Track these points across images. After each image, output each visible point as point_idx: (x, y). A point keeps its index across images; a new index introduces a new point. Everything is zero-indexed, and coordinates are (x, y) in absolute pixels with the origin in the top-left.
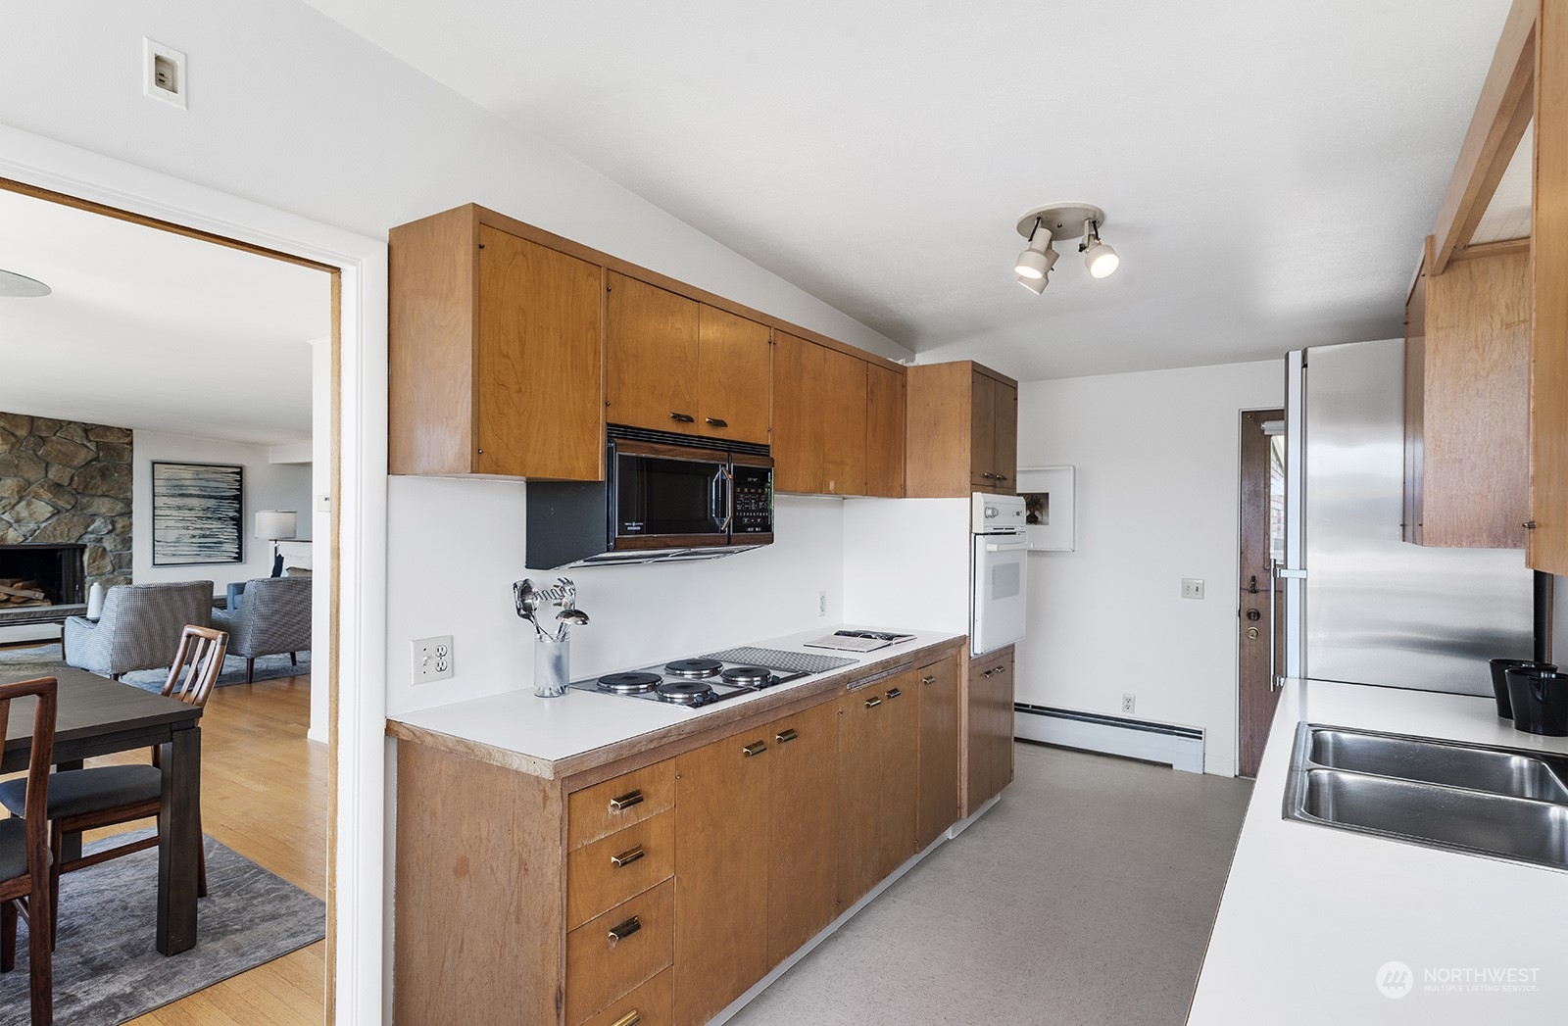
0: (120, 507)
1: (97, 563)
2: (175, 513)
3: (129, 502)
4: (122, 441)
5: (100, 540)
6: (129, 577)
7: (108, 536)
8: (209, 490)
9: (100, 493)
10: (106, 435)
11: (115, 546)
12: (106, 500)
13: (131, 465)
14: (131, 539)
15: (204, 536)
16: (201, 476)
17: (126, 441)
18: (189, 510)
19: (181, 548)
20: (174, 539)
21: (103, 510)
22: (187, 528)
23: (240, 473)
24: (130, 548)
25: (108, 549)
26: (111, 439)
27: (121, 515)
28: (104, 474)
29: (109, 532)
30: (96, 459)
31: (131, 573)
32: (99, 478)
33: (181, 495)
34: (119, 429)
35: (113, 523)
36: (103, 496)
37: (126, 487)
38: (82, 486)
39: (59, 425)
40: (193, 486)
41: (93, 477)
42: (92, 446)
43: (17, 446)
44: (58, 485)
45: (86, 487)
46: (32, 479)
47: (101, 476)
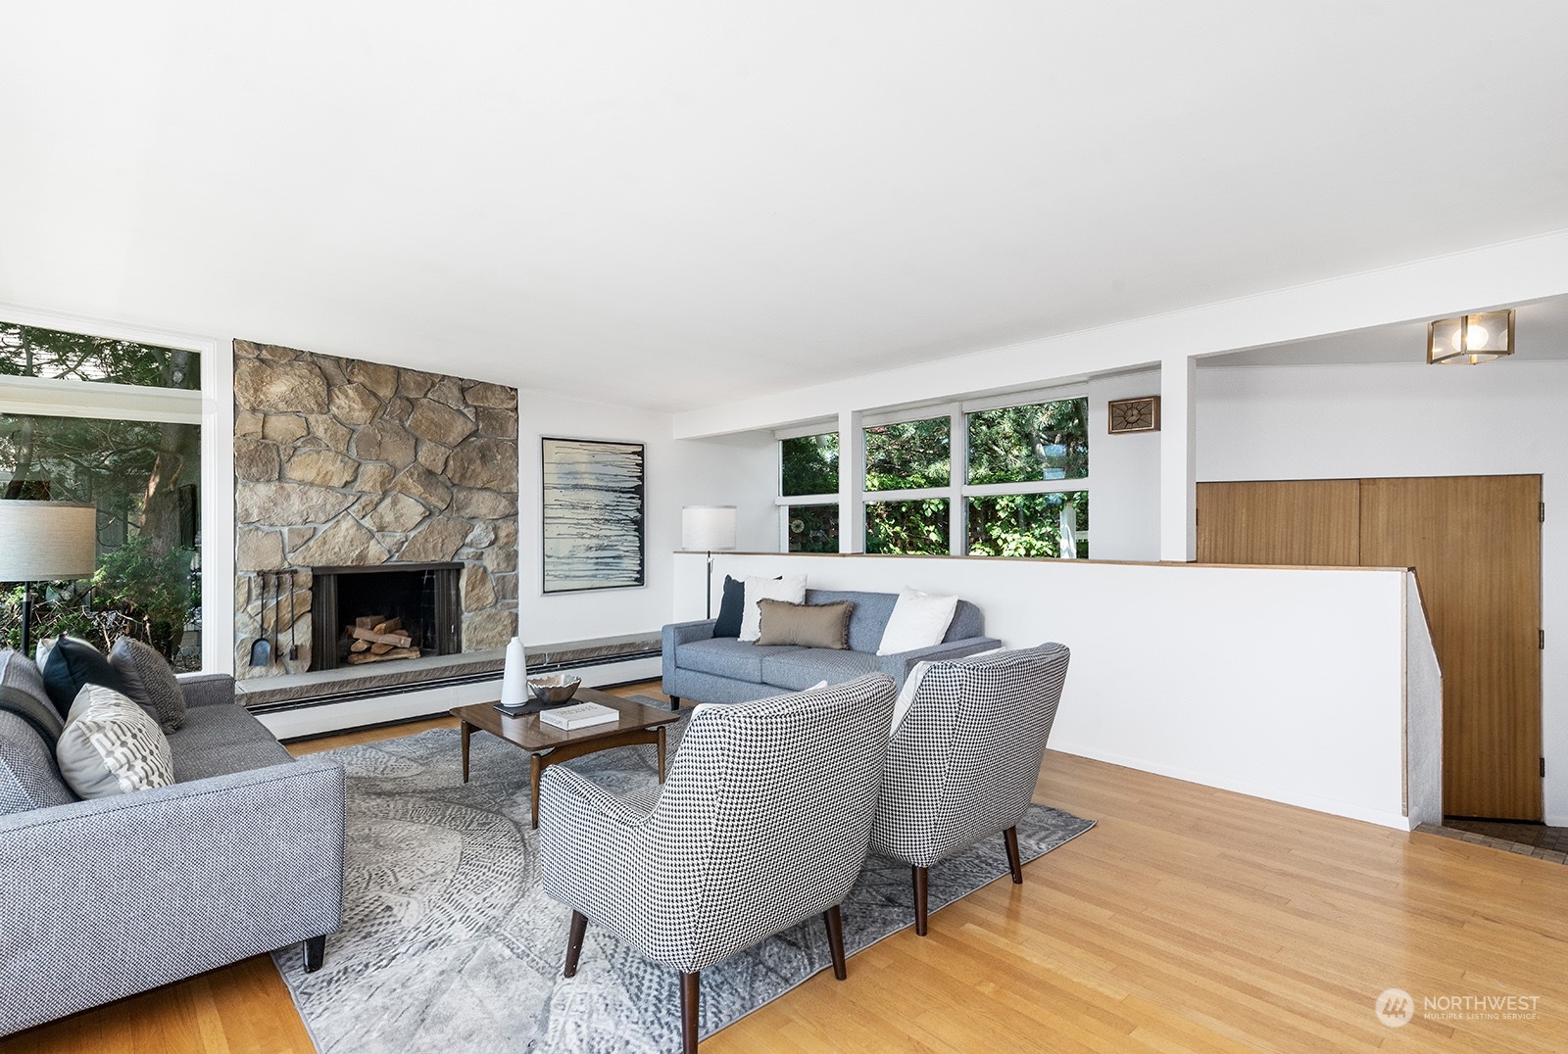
0: (503, 505)
1: (476, 591)
2: (567, 513)
3: (513, 498)
4: (505, 406)
5: (479, 556)
6: (514, 610)
7: (489, 549)
8: (607, 478)
9: (480, 485)
10: (487, 398)
11: (498, 565)
12: (487, 494)
13: (516, 442)
14: (516, 552)
15: (600, 548)
16: (597, 458)
17: (510, 406)
18: (584, 508)
19: (575, 567)
20: (566, 553)
21: (484, 511)
22: (581, 536)
23: (641, 454)
24: (515, 568)
25: (490, 569)
26: (493, 403)
27: (505, 517)
28: (485, 456)
29: (492, 544)
30: (475, 433)
31: (516, 606)
32: (478, 462)
33: (575, 487)
34: (502, 387)
35: (495, 529)
36: (484, 489)
37: (510, 475)
38: (458, 475)
39: (430, 381)
40: (589, 473)
41: (471, 461)
42: (470, 413)
43: (380, 413)
44: (430, 473)
45: (463, 476)
46: (398, 464)
47: (481, 458)
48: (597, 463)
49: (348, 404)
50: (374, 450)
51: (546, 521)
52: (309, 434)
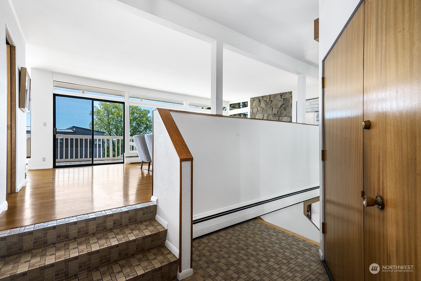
0: (289, 119)
3: (291, 118)
4: (289, 96)
9: (284, 115)
10: (286, 96)
13: (292, 104)
17: (290, 96)
26: (287, 96)
30: (283, 104)
34: (288, 92)
36: (285, 116)
37: (291, 113)
38: (280, 114)
39: (275, 95)
40: (309, 108)
41: (282, 111)
42: (282, 100)
43: (267, 104)
44: (275, 114)
45: (281, 114)
46: (270, 114)
47: (284, 109)
48: (312, 105)
49: (263, 105)
50: (266, 112)
52: (258, 111)
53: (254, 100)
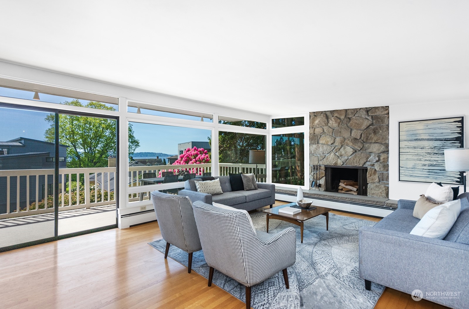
0: (382, 148)
1: (372, 177)
2: (412, 150)
3: (387, 146)
4: (383, 113)
5: (373, 165)
6: (387, 185)
7: (376, 163)
8: (436, 135)
9: (373, 141)
10: (376, 112)
11: (380, 169)
12: (376, 145)
13: (388, 126)
14: (388, 165)
15: (431, 165)
16: (429, 127)
17: (385, 113)
18: (421, 148)
19: (416, 172)
20: (411, 166)
21: (375, 150)
22: (420, 160)
24: (388, 170)
25: (377, 170)
26: (378, 113)
27: (384, 152)
28: (375, 132)
29: (377, 161)
30: (372, 124)
31: (388, 184)
32: (373, 134)
33: (416, 140)
34: (382, 107)
35: (379, 157)
36: (375, 143)
37: (386, 137)
38: (365, 139)
39: (356, 111)
40: (424, 134)
41: (370, 134)
42: (370, 118)
43: (341, 123)
44: (356, 139)
45: (367, 139)
46: (346, 137)
47: (374, 133)
48: (429, 129)
49: (333, 123)
50: (339, 134)
51: (400, 154)
52: (323, 132)
53: (315, 116)
